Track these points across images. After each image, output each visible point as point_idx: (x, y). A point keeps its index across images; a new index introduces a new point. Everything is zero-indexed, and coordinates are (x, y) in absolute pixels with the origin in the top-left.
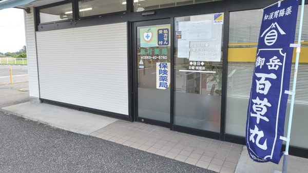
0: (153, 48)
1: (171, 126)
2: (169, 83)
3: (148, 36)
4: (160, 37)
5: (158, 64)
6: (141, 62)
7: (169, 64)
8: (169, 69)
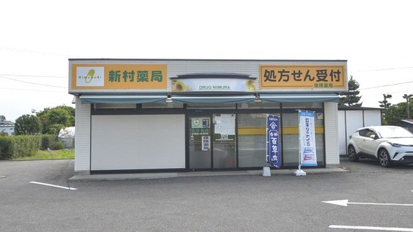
0: (200, 129)
1: (212, 169)
2: (209, 147)
3: (197, 123)
4: (204, 123)
5: (203, 137)
6: (192, 137)
7: (209, 137)
8: (209, 139)
